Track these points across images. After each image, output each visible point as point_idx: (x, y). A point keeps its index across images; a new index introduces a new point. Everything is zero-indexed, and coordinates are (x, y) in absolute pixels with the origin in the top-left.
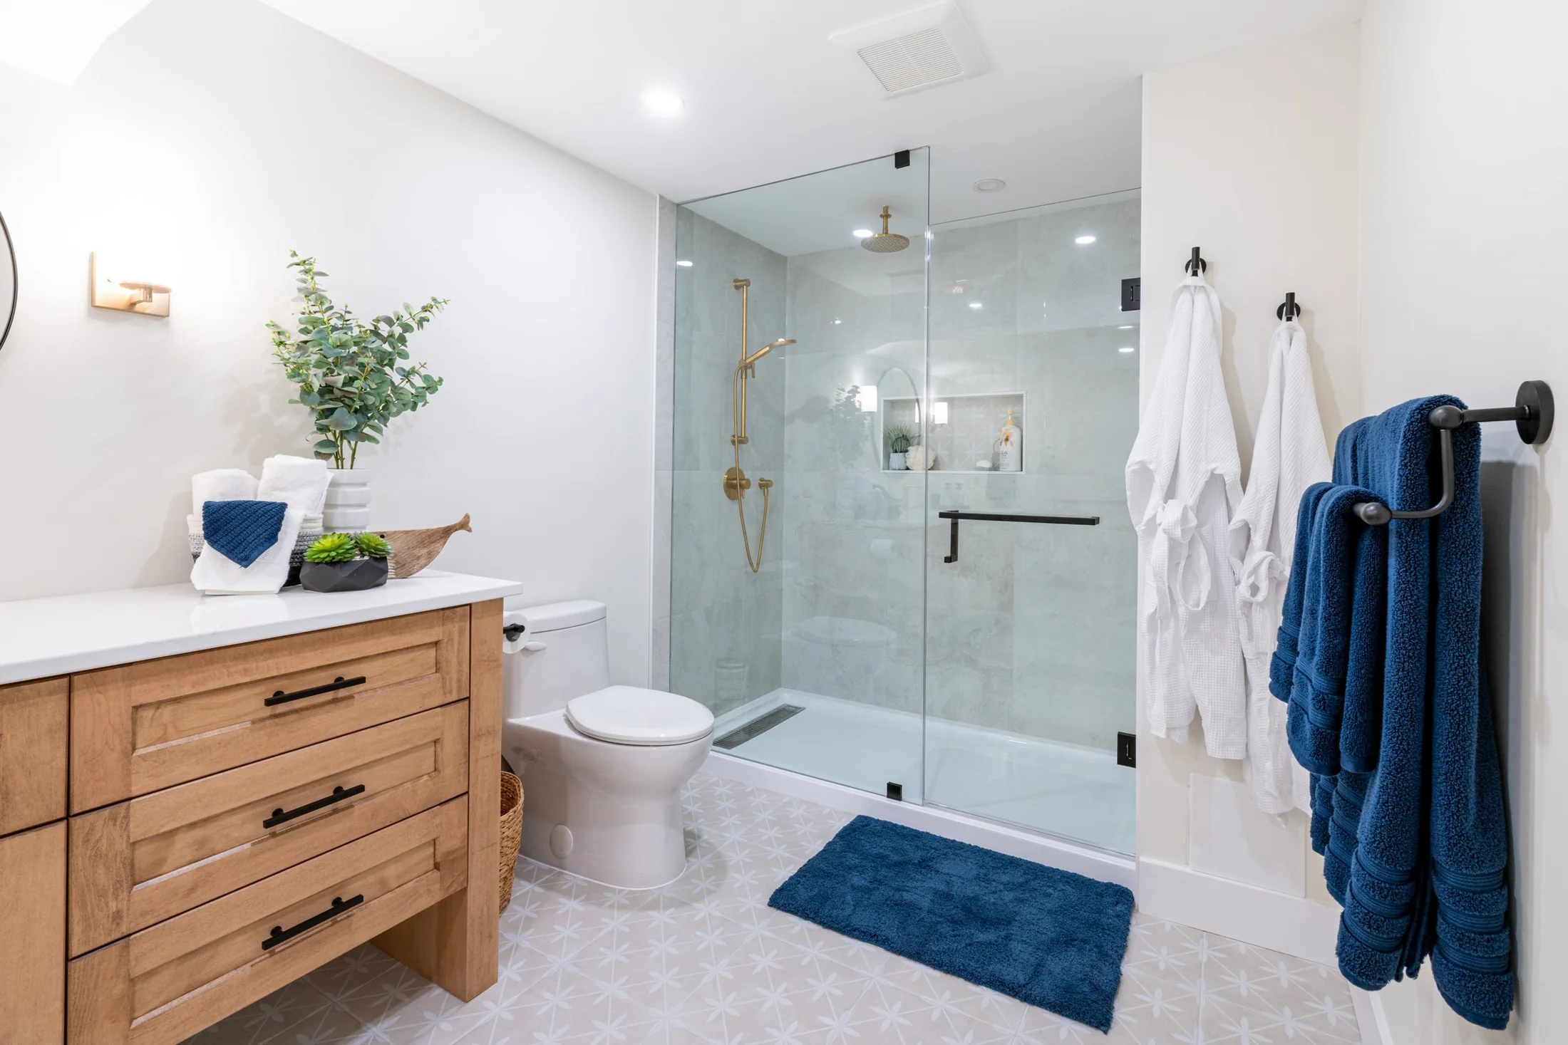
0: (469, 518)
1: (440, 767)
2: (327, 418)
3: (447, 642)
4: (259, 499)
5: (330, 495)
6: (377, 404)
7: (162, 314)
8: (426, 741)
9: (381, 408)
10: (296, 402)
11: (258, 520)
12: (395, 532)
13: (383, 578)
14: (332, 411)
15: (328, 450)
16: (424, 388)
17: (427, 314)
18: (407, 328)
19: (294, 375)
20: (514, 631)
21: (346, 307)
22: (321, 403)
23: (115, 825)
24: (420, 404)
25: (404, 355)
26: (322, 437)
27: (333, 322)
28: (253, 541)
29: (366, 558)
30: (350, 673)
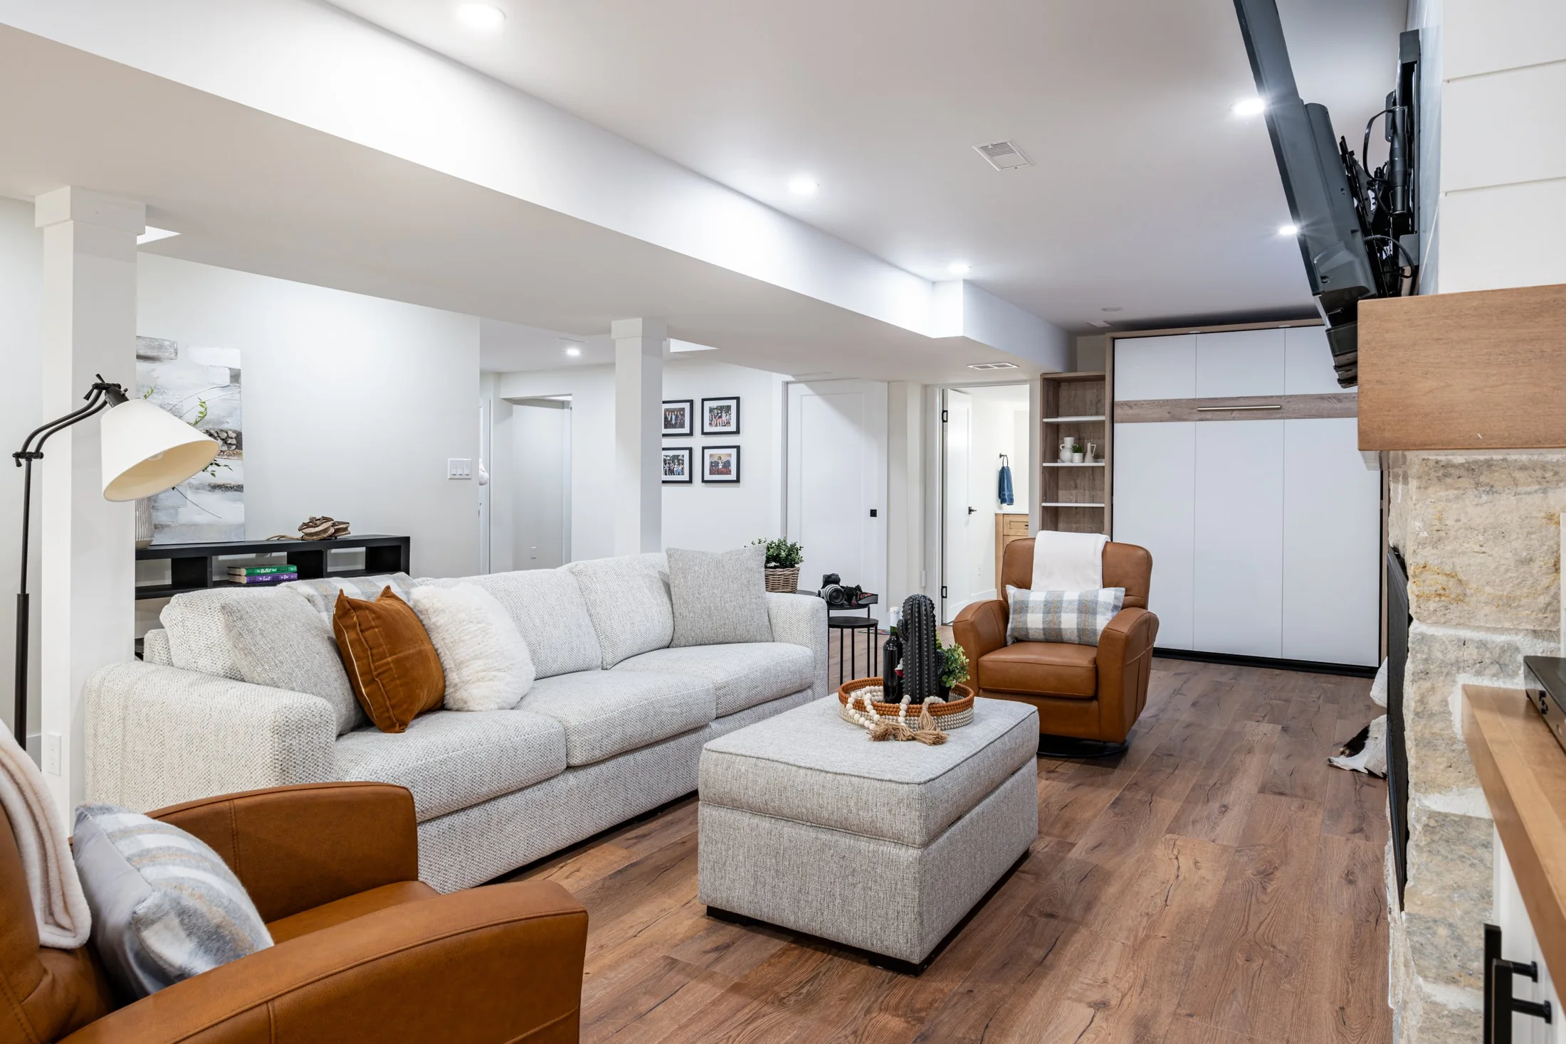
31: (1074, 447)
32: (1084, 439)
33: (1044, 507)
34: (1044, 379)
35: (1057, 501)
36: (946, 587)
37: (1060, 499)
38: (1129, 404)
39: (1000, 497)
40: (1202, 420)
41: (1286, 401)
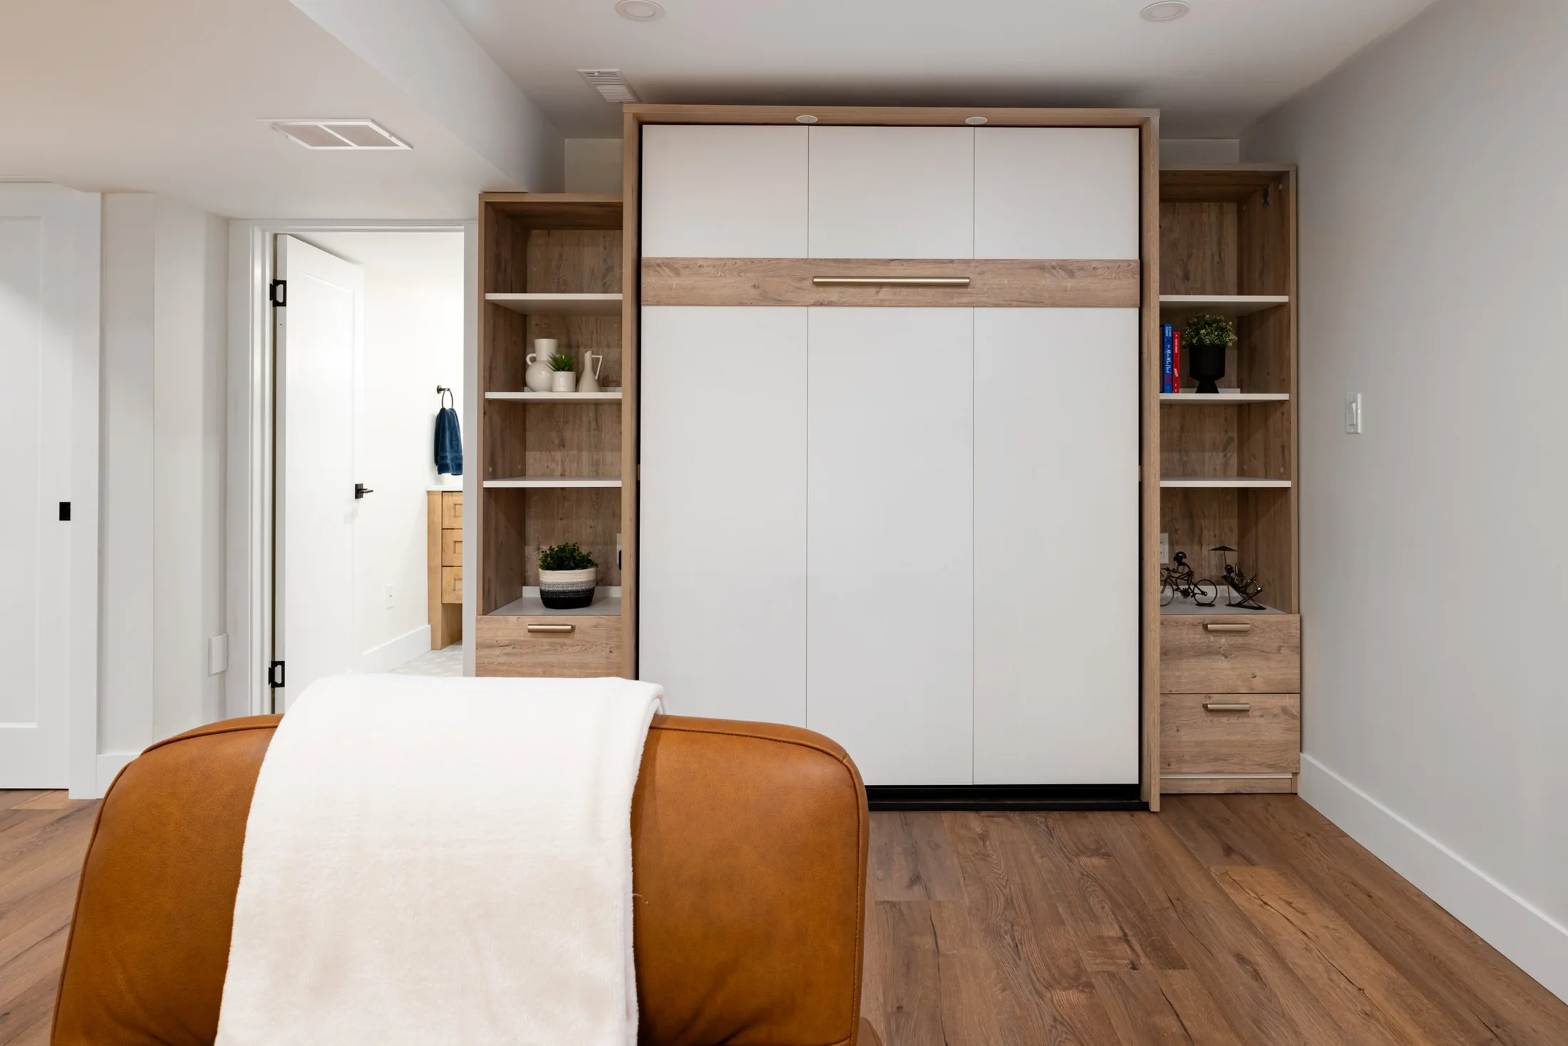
31: (554, 359)
32: (578, 347)
33: (488, 490)
34: (487, 203)
35: (522, 475)
36: (282, 664)
37: (530, 471)
38: (671, 265)
39: (437, 461)
40: (821, 305)
41: (978, 270)
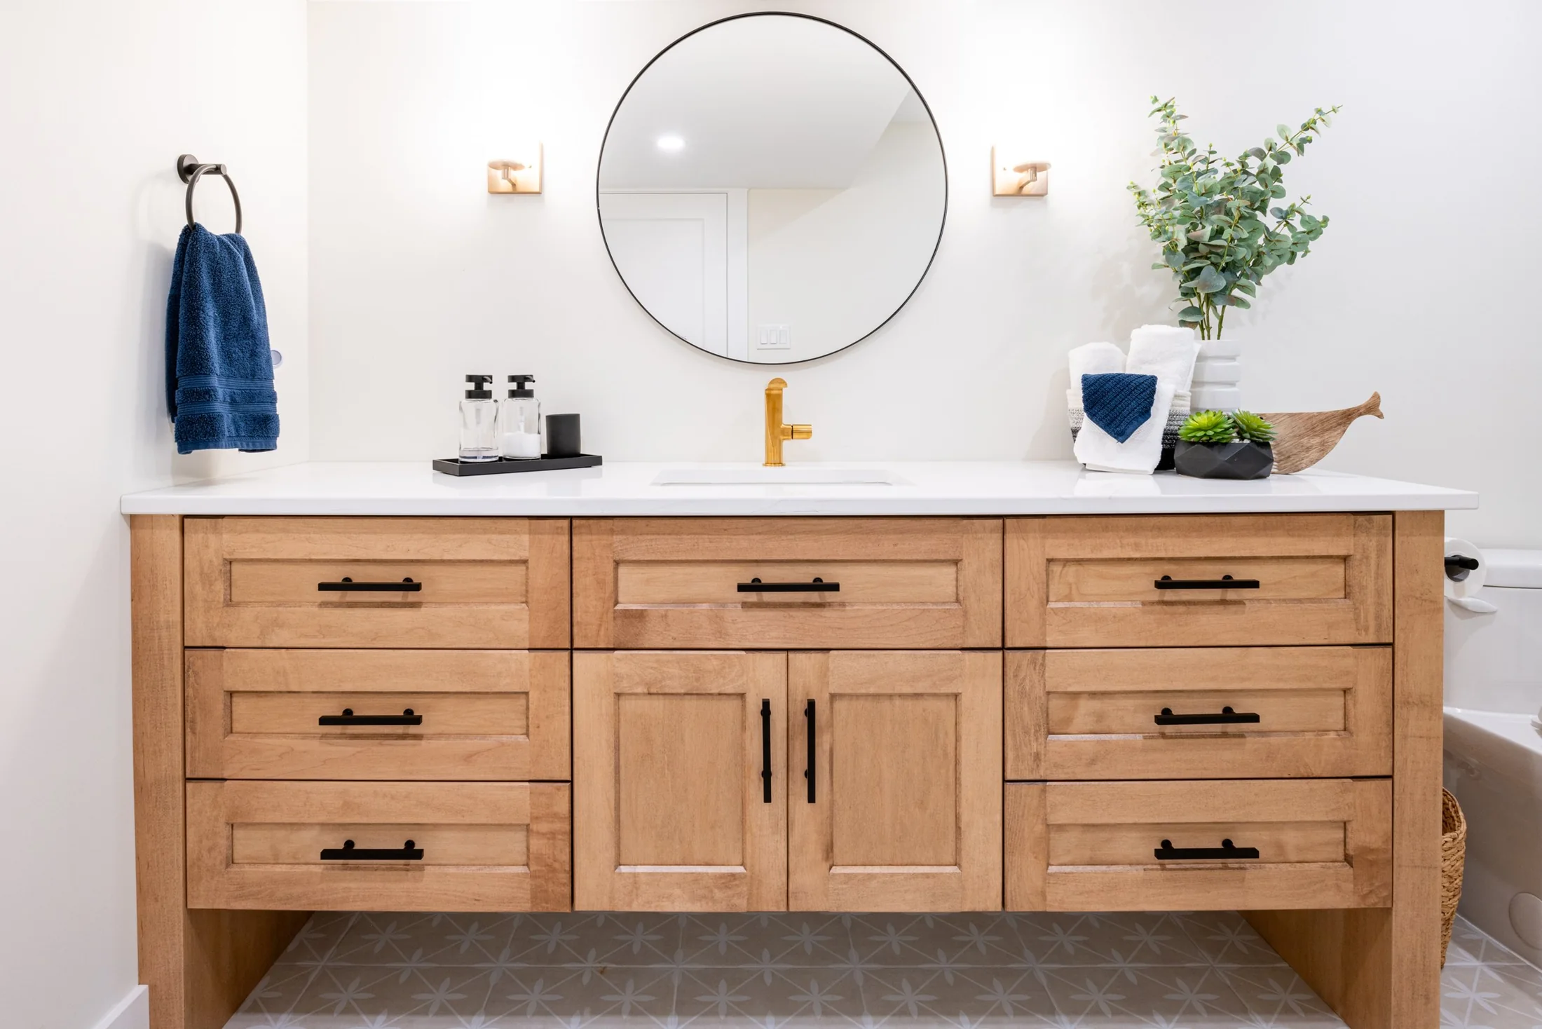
0: (1379, 397)
1: (1352, 727)
2: (1192, 279)
3: (1361, 560)
4: (1128, 372)
5: (1197, 371)
6: (1248, 258)
7: (1040, 192)
8: (1333, 686)
9: (1251, 264)
10: (1159, 266)
11: (1131, 393)
12: (1277, 414)
13: (1268, 467)
14: (1197, 271)
15: (1193, 318)
16: (1304, 232)
17: (1310, 133)
18: (1282, 157)
19: (1160, 233)
20: (1459, 566)
21: (1211, 146)
22: (1185, 264)
23: (1035, 669)
24: (1299, 254)
25: (1279, 193)
26: (1187, 304)
27: (1195, 169)
28: (1128, 415)
29: (1247, 441)
30: (1241, 572)
39: (173, 410)
